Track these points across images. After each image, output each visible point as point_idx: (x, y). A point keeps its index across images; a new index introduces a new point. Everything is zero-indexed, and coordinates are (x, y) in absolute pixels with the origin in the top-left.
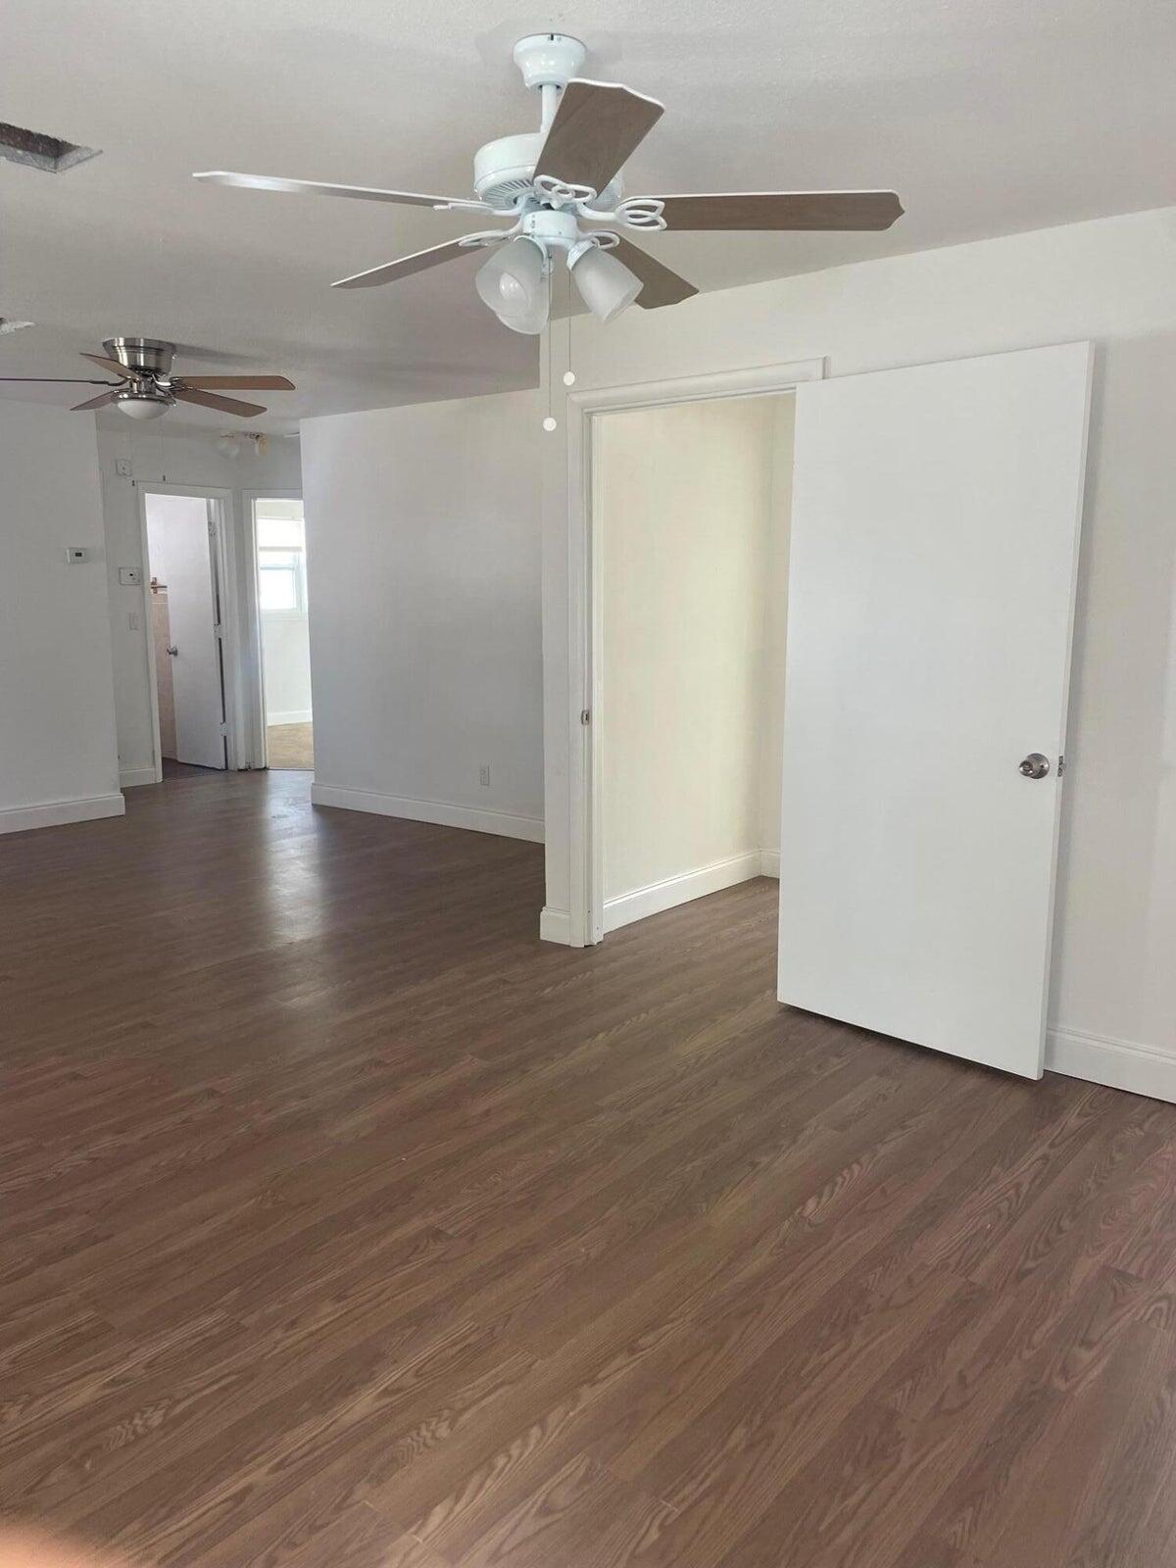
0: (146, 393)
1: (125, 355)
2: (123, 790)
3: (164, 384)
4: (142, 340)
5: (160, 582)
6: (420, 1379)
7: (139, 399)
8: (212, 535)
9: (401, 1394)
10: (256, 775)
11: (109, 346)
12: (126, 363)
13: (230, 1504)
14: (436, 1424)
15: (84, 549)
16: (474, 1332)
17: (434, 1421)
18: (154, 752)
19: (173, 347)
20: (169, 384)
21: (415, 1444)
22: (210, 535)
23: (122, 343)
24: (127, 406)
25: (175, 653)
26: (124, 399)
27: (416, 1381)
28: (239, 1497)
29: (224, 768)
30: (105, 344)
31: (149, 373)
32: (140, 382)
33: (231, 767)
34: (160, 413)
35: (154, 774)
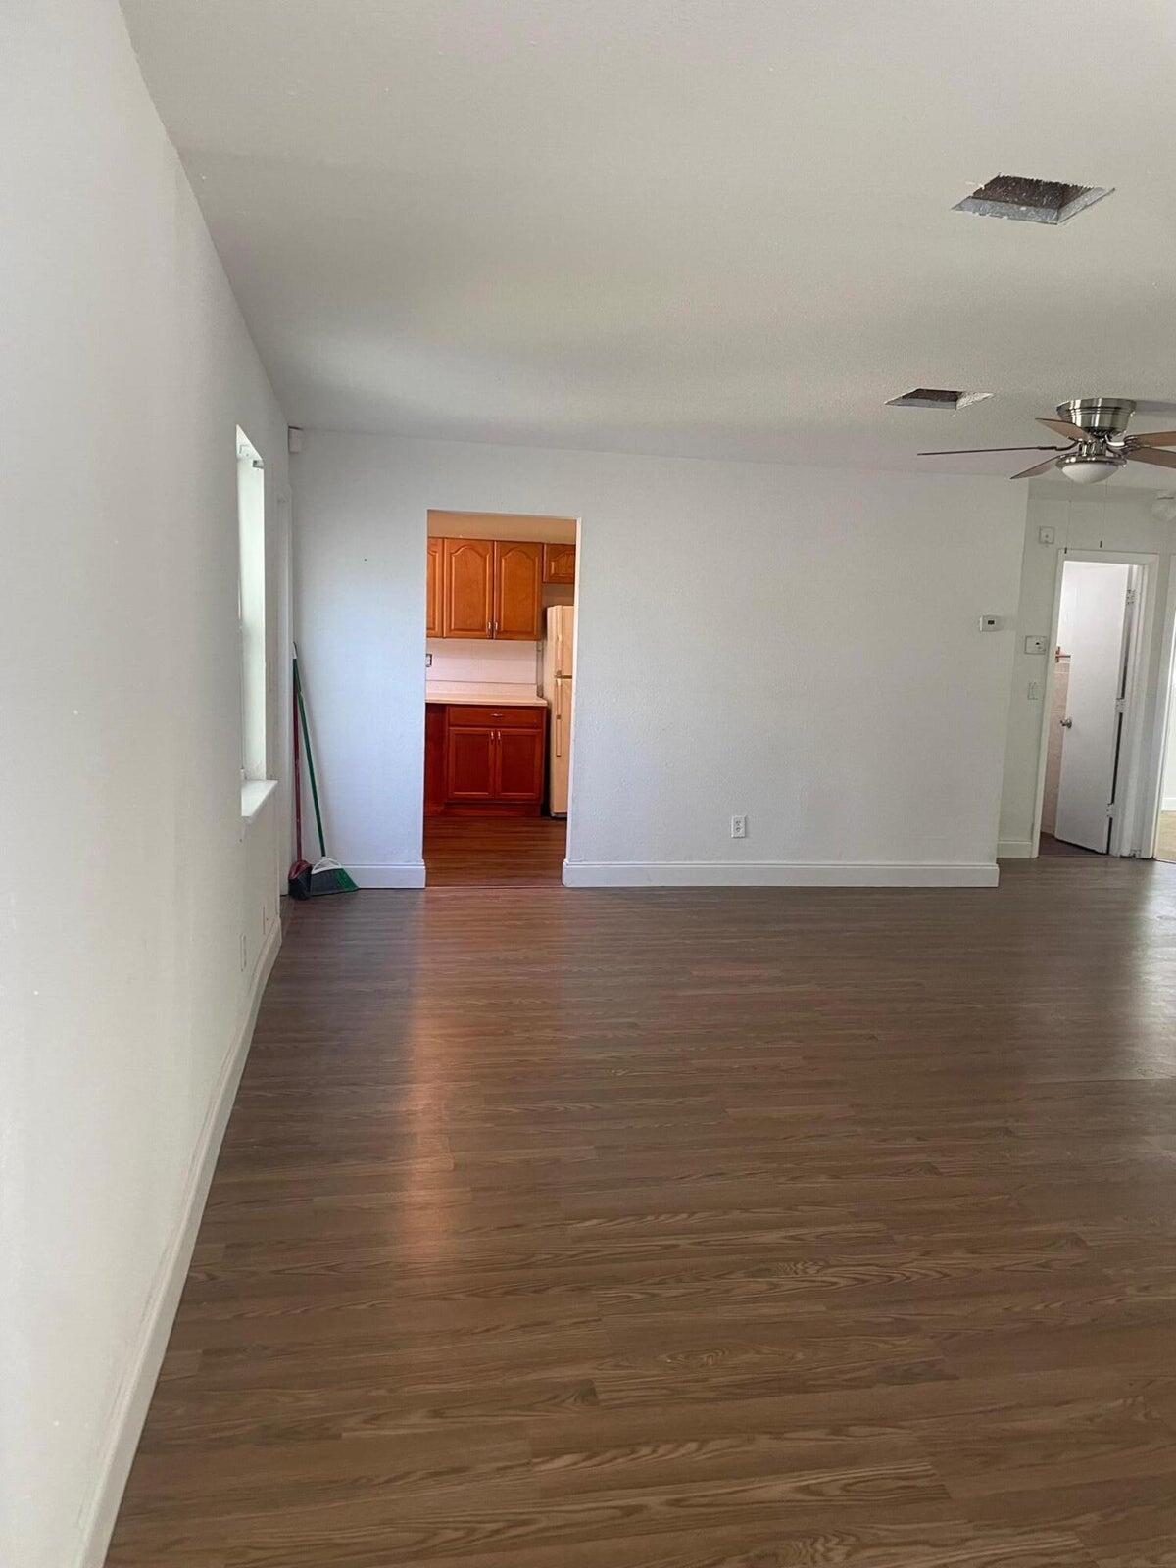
0: (1096, 454)
1: (1079, 417)
2: (999, 861)
3: (1117, 443)
4: (1100, 400)
5: (1063, 652)
6: (844, 1493)
7: (1086, 461)
8: (1130, 603)
9: (819, 1498)
10: (1141, 864)
11: (1065, 411)
12: (1079, 424)
13: (618, 1513)
14: (836, 1544)
15: (996, 617)
16: (927, 1476)
17: (836, 1540)
18: (1033, 825)
19: (1133, 405)
20: (1122, 444)
21: (804, 1552)
22: (1128, 603)
23: (1078, 405)
24: (1074, 471)
25: (1069, 725)
26: (1071, 463)
27: (838, 1492)
28: (630, 1511)
29: (1105, 852)
30: (1059, 408)
31: (1101, 434)
32: (1091, 444)
33: (1114, 851)
34: (1105, 476)
35: (1030, 848)
